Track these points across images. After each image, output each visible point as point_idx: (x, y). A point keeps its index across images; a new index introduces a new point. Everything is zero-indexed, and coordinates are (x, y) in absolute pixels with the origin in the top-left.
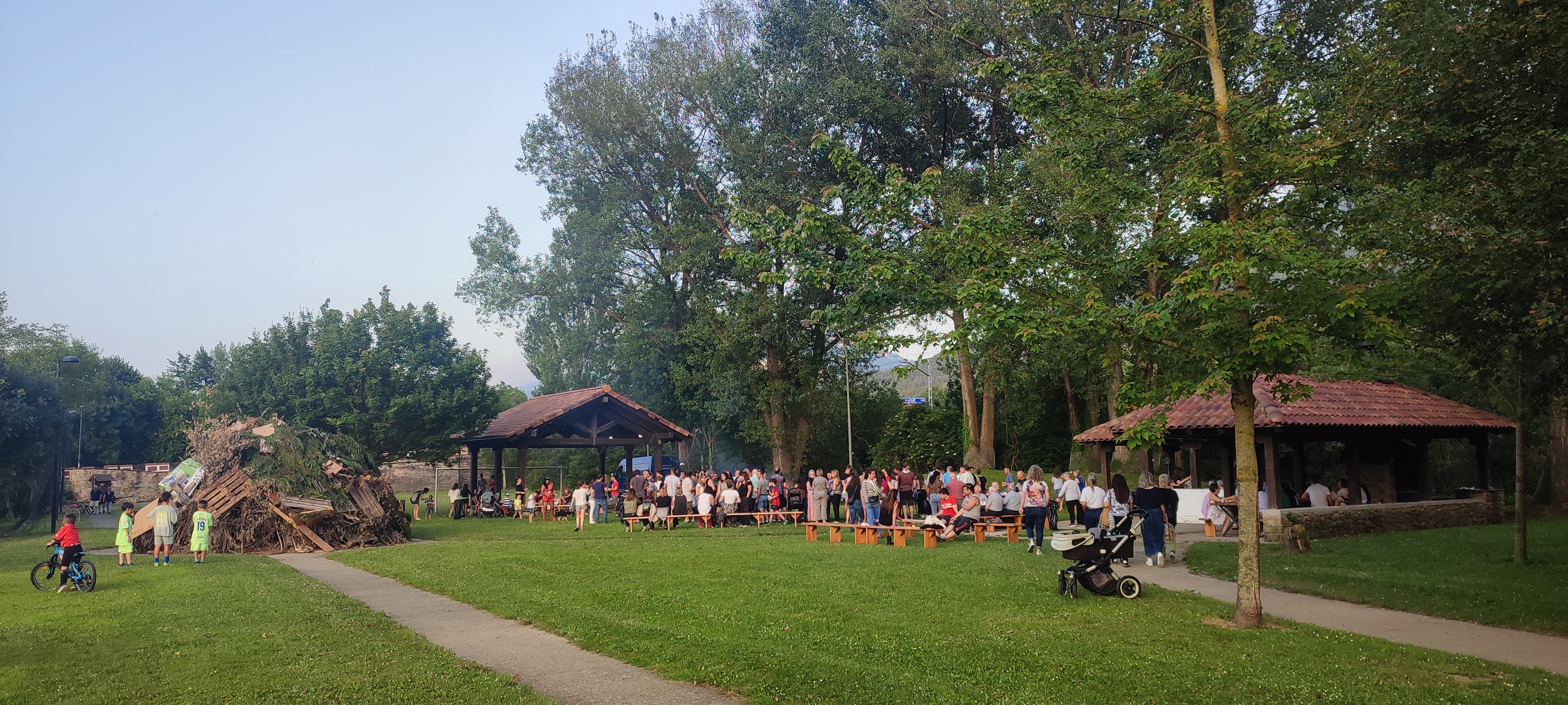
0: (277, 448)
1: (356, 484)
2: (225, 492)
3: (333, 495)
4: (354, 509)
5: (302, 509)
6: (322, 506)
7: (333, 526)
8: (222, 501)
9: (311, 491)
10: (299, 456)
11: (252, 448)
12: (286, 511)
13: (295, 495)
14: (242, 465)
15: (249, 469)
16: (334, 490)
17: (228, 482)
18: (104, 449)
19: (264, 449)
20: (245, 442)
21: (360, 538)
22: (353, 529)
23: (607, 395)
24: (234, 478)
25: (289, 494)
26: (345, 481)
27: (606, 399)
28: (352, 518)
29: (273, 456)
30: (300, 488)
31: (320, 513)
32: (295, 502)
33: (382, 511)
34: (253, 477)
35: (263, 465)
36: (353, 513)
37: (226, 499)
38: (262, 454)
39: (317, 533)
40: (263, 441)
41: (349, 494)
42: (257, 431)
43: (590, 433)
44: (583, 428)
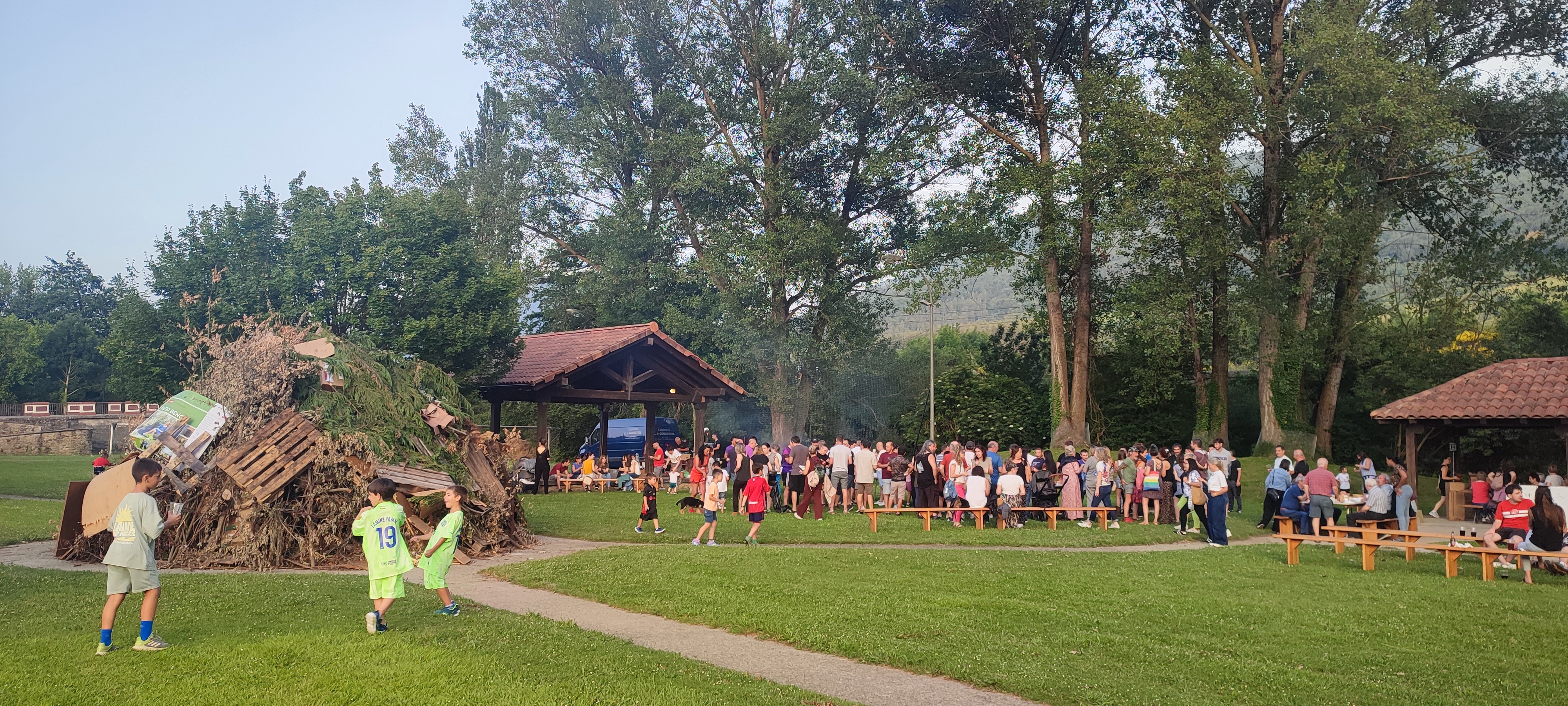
0: (351, 379)
1: (471, 445)
2: (273, 453)
3: (447, 463)
4: (477, 487)
8: (271, 470)
9: (417, 456)
10: (386, 394)
11: (306, 378)
14: (297, 407)
15: (312, 413)
16: (447, 455)
17: (278, 436)
19: (329, 380)
20: (290, 367)
23: (653, 335)
24: (287, 429)
25: (386, 460)
26: (457, 440)
27: (651, 341)
28: (478, 503)
29: (349, 391)
30: (399, 450)
34: (321, 428)
35: (334, 407)
37: (278, 466)
38: (326, 387)
40: (321, 366)
41: (463, 462)
42: (301, 349)
43: (625, 385)
44: (617, 377)
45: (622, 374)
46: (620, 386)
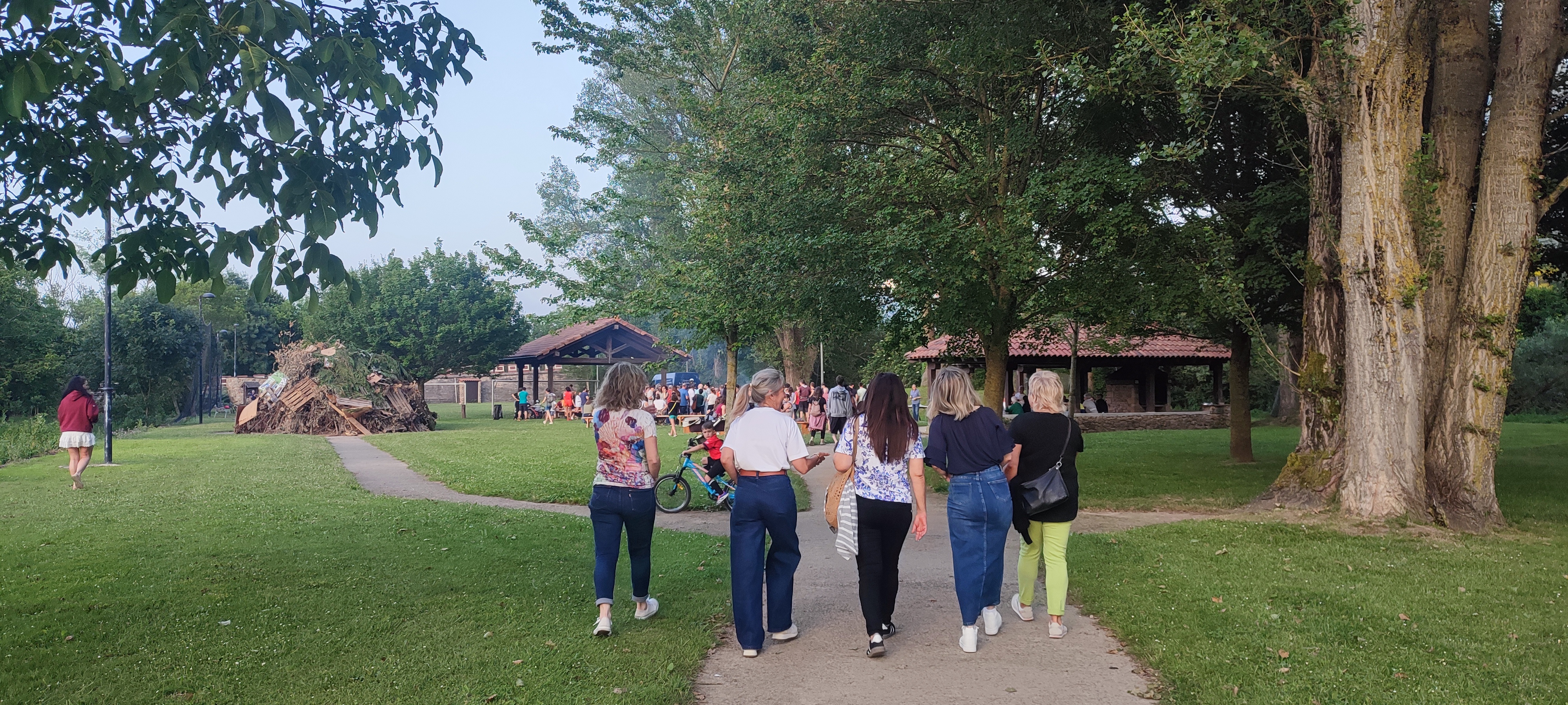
0: (336, 364)
1: (391, 390)
2: (300, 393)
3: (374, 397)
4: (389, 407)
5: (351, 407)
6: (366, 405)
7: (373, 419)
8: (298, 400)
9: (359, 394)
10: (351, 369)
11: (318, 364)
12: (340, 407)
13: (346, 396)
14: (312, 376)
15: (316, 379)
16: (375, 394)
17: (301, 388)
18: (255, 361)
19: (327, 365)
20: (313, 360)
21: (393, 428)
22: (388, 421)
23: (617, 323)
24: (306, 385)
25: (342, 396)
26: (383, 388)
27: (617, 327)
28: (387, 413)
29: (333, 370)
30: (350, 392)
31: (361, 409)
32: (346, 401)
33: (411, 409)
34: (318, 384)
35: (325, 376)
36: (388, 410)
37: (301, 398)
38: (326, 368)
39: (362, 423)
40: (326, 359)
41: (386, 397)
42: (324, 352)
43: (606, 354)
44: (600, 349)
45: (604, 347)
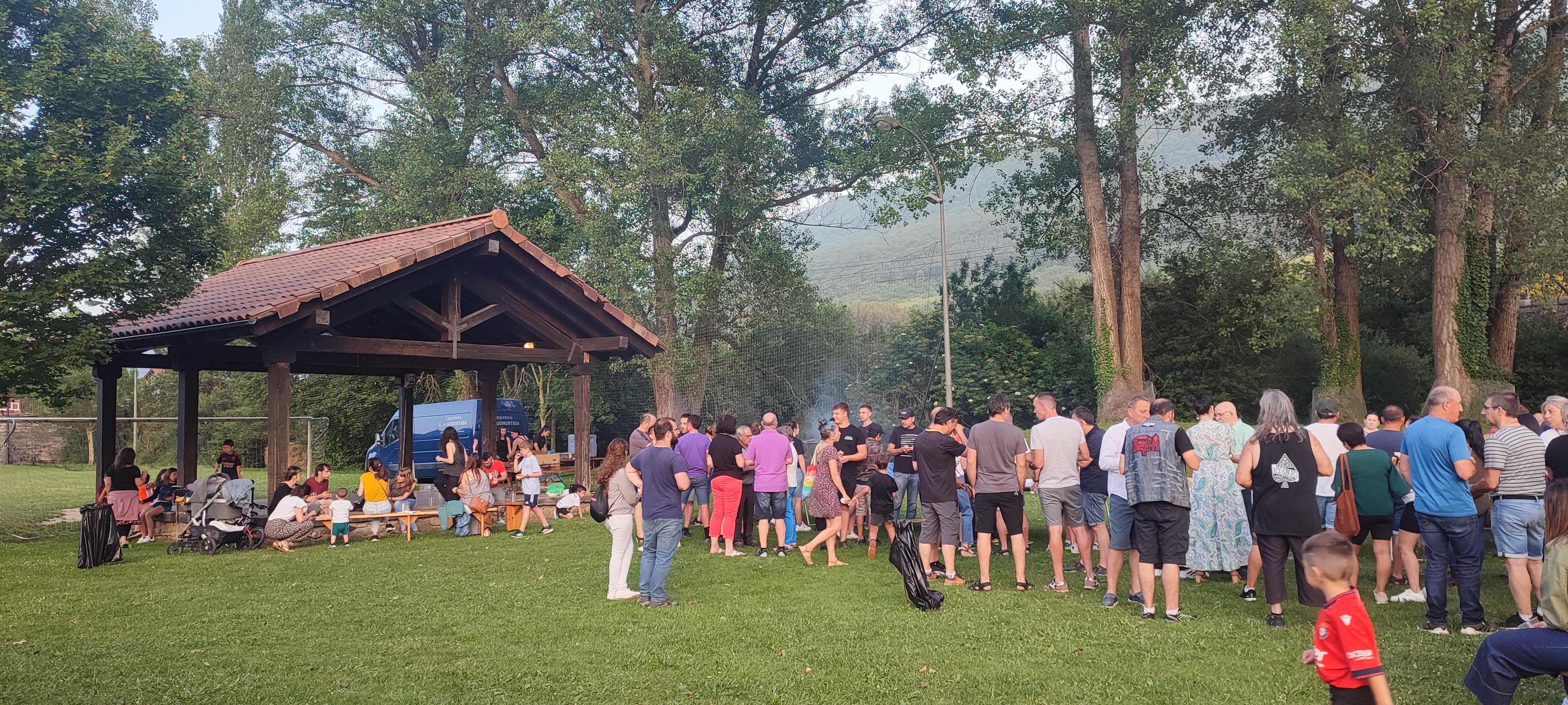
23: (498, 235)
27: (494, 246)
43: (446, 331)
44: (430, 315)
45: (440, 308)
46: (437, 334)
